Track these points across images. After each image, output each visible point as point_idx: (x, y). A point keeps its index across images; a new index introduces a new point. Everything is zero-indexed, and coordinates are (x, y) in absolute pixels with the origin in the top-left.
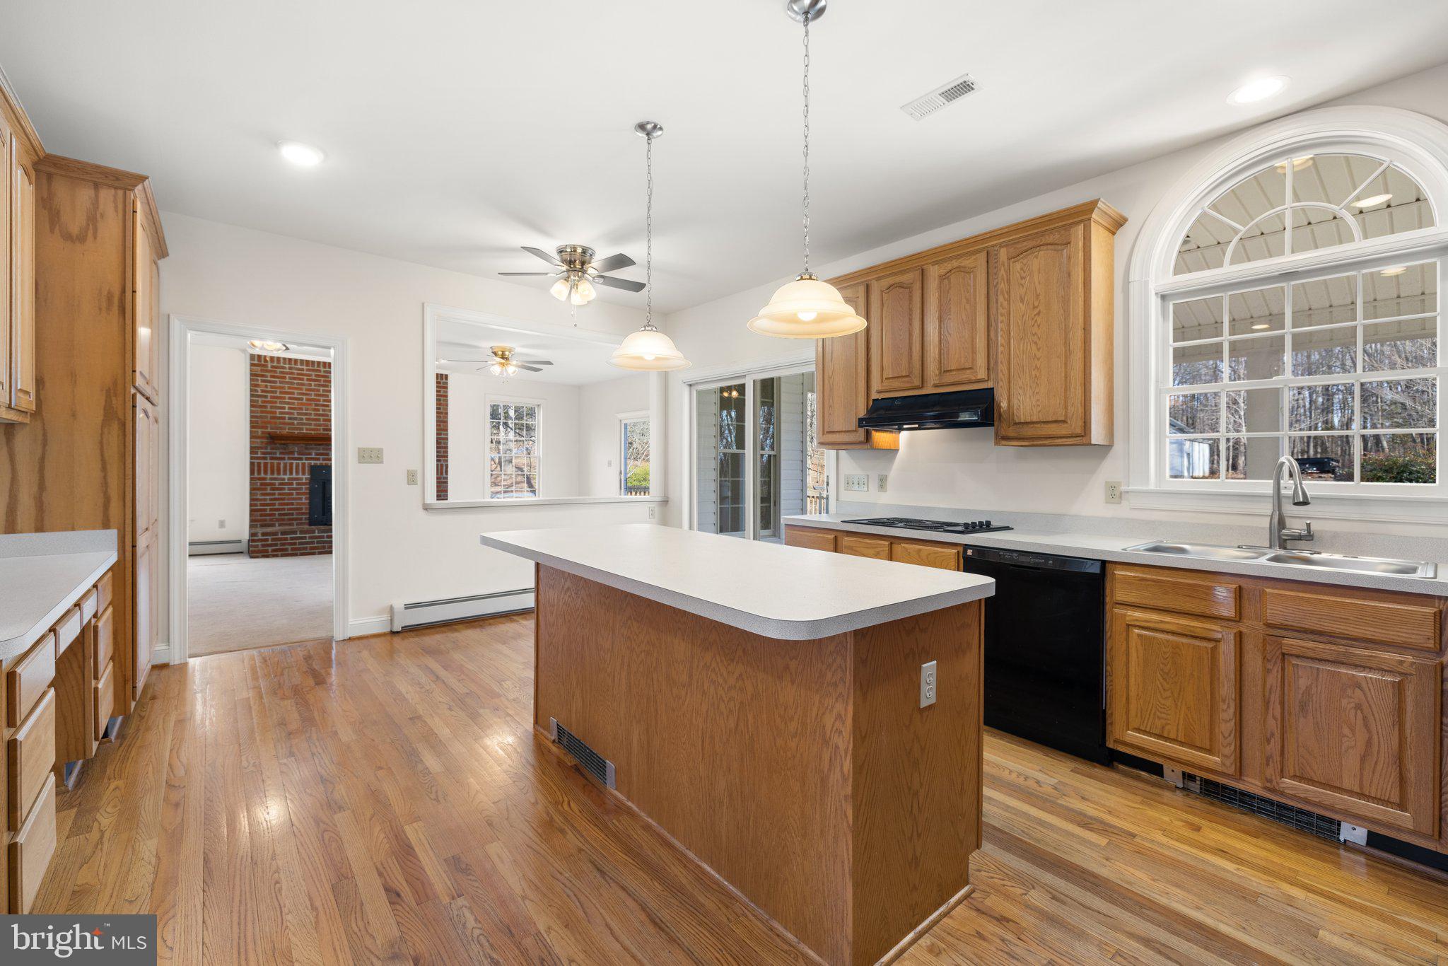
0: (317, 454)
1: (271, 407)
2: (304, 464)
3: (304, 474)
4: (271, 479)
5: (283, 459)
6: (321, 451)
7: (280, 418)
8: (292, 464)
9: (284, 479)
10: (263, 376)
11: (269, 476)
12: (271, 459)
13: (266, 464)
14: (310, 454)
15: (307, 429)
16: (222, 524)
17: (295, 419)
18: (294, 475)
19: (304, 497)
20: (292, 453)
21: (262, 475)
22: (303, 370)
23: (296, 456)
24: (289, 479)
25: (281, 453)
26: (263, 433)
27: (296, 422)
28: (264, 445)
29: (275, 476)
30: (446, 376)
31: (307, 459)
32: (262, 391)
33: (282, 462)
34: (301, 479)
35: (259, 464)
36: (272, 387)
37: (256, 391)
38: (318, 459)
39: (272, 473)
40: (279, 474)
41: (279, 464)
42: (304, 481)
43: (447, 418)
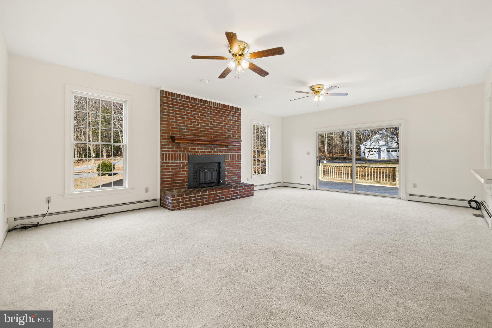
0: (191, 149)
1: (171, 122)
2: (185, 154)
3: (185, 160)
4: (172, 163)
5: (177, 151)
6: (193, 147)
7: (175, 128)
8: (180, 154)
9: (177, 163)
10: (167, 103)
11: (170, 161)
12: (172, 151)
13: (169, 154)
14: (188, 149)
15: (187, 135)
16: (147, 190)
17: (182, 129)
18: (181, 161)
19: (186, 173)
20: (181, 148)
21: (168, 161)
22: (185, 101)
23: (182, 150)
24: (179, 163)
25: (176, 148)
26: (168, 136)
27: (182, 131)
28: (168, 144)
29: (173, 161)
30: (241, 109)
31: (187, 151)
32: (167, 112)
33: (176, 153)
34: (184, 163)
35: (166, 154)
36: (171, 110)
37: (165, 112)
38: (192, 152)
39: (172, 160)
40: (175, 160)
41: (175, 154)
42: (186, 164)
43: (241, 130)
